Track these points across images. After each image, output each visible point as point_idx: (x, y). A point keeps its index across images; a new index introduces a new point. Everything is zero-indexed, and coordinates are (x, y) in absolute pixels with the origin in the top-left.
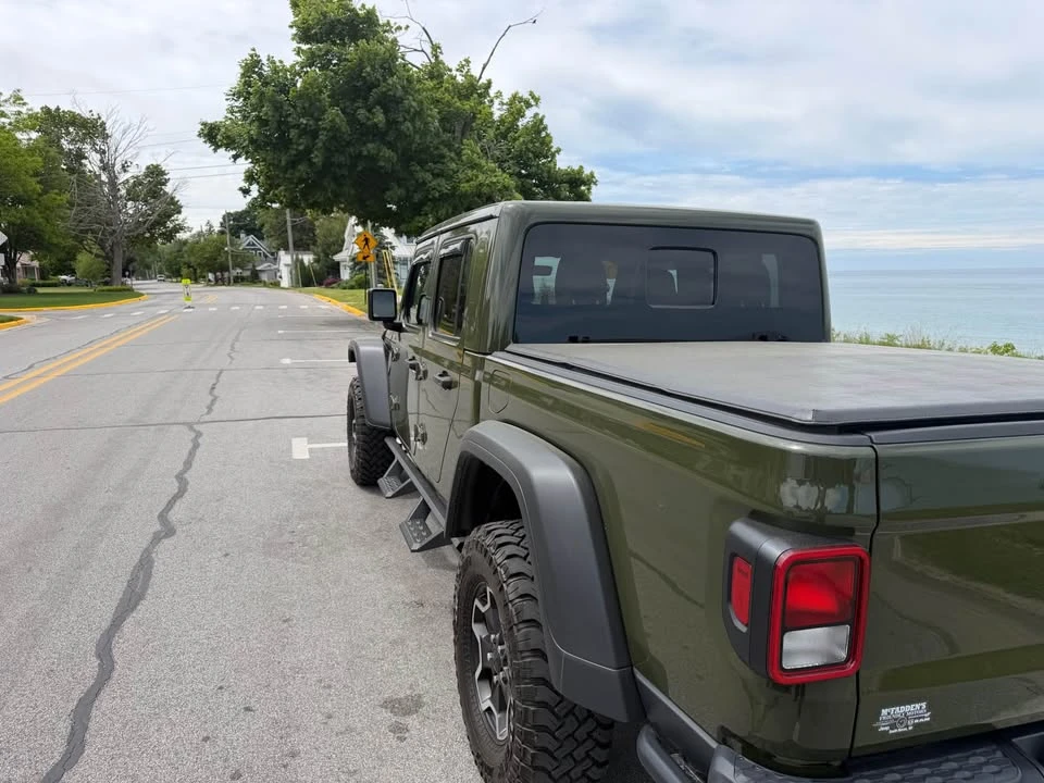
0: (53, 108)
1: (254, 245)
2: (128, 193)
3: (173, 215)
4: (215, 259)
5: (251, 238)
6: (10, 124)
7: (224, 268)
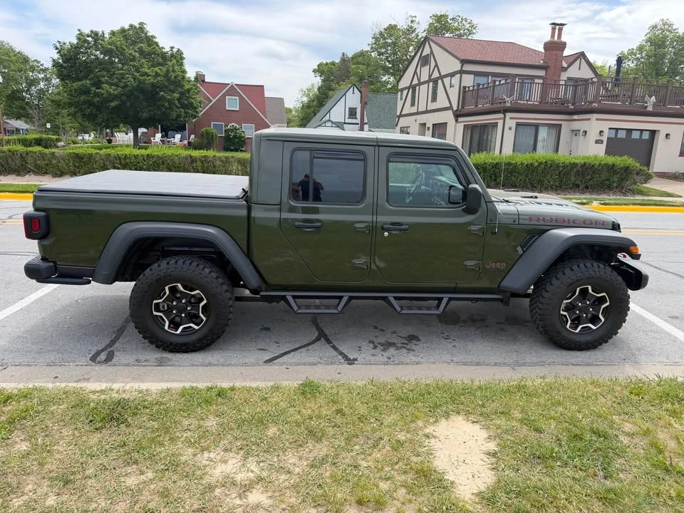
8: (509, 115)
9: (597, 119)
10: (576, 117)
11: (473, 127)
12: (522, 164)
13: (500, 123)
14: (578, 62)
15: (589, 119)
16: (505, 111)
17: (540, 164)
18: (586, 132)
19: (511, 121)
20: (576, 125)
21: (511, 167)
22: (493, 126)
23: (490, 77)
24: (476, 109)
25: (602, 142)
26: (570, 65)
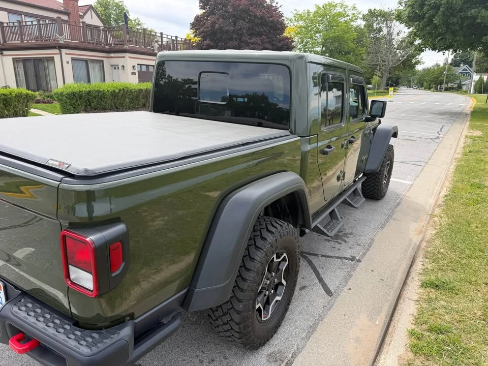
0: (373, 9)
1: (466, 70)
2: (398, 46)
3: (416, 56)
4: (438, 78)
5: (465, 67)
6: (349, 19)
7: (441, 83)
8: (64, 51)
9: (129, 57)
10: (112, 55)
11: (25, 61)
12: (108, 91)
13: (57, 58)
14: (89, 12)
15: (124, 57)
16: (60, 47)
17: (120, 90)
18: (123, 66)
19: (67, 56)
20: (115, 61)
21: (100, 94)
22: (48, 61)
23: (23, 16)
24: (22, 44)
25: (135, 74)
26: (85, 14)
